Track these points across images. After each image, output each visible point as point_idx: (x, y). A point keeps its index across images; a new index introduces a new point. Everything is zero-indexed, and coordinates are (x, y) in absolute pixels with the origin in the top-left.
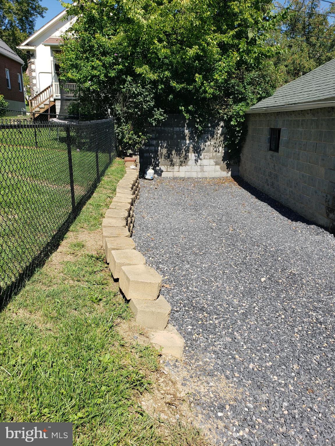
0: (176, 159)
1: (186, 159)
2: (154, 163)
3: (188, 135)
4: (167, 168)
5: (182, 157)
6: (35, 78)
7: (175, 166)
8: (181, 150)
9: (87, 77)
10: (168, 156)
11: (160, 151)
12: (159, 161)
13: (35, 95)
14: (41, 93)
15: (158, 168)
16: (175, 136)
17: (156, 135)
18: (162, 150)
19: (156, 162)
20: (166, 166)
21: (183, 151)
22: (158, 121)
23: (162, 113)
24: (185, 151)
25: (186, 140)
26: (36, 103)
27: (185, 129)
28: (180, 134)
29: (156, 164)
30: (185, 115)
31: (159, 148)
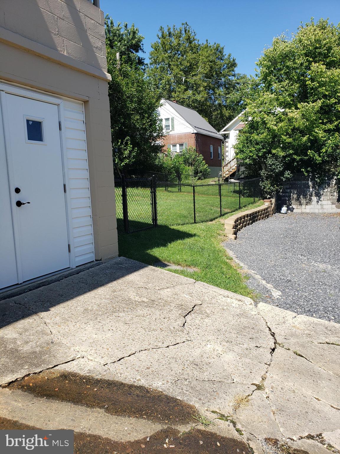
0: (303, 201)
1: (310, 201)
2: (288, 204)
3: (311, 185)
4: (297, 206)
5: (307, 199)
6: (228, 151)
7: (302, 205)
8: (306, 195)
9: (247, 157)
10: (298, 199)
11: (292, 196)
12: (292, 202)
13: (227, 163)
14: (230, 162)
15: (291, 207)
16: (303, 186)
17: (289, 186)
18: (293, 195)
19: (289, 203)
20: (296, 205)
21: (308, 196)
22: (287, 178)
23: (290, 173)
24: (309, 195)
25: (310, 189)
26: (226, 168)
27: (309, 181)
28: (306, 185)
29: (289, 204)
30: (305, 174)
31: (292, 194)
